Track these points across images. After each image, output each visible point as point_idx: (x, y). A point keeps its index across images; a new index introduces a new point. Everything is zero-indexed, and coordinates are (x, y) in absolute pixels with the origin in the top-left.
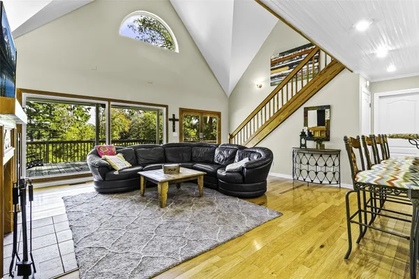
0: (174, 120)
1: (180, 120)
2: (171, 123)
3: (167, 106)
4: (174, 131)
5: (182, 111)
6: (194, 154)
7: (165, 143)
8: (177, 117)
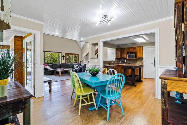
0: (63, 57)
1: (65, 57)
2: (62, 58)
3: (61, 53)
4: (63, 60)
5: (66, 54)
6: (69, 66)
7: (60, 63)
8: (64, 56)
